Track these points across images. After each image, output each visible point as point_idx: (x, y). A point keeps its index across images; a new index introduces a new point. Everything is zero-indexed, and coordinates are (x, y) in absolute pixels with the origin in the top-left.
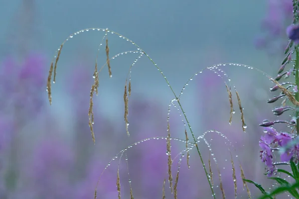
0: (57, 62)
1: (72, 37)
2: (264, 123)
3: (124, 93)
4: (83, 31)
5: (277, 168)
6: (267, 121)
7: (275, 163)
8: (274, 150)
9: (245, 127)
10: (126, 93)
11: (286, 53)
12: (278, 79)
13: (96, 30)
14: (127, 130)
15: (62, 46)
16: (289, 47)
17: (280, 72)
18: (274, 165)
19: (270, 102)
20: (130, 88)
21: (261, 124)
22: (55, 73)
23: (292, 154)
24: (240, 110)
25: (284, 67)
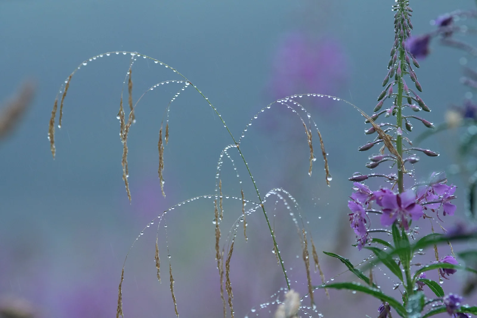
0: (63, 98)
1: (85, 64)
2: (355, 177)
3: (158, 139)
4: (101, 56)
5: (371, 237)
6: (359, 174)
7: (368, 230)
8: (369, 212)
9: (330, 179)
10: (161, 140)
11: (384, 86)
12: (374, 119)
13: (121, 54)
14: (162, 189)
15: (70, 77)
16: (388, 78)
17: (377, 110)
18: (367, 233)
19: (362, 150)
20: (167, 132)
21: (351, 178)
22: (61, 114)
23: (395, 216)
24: (323, 157)
25: (382, 103)
